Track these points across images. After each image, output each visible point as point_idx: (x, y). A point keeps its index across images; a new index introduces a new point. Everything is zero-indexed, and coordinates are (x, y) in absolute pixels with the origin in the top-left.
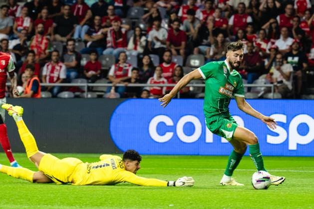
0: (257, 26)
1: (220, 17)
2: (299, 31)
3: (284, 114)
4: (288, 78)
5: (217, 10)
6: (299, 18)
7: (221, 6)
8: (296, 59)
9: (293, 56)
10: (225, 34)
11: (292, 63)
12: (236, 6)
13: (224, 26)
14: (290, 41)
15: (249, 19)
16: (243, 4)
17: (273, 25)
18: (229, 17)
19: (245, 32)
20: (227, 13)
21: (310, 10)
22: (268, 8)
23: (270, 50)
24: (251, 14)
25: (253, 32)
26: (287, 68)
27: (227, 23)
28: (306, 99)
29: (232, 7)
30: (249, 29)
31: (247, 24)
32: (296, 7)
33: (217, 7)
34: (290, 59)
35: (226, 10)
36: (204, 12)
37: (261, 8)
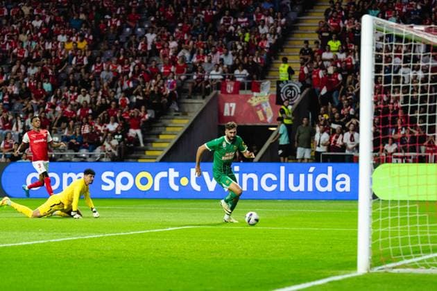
0: (95, 116)
1: (71, 110)
2: (121, 118)
3: (113, 171)
4: (115, 149)
5: (70, 106)
6: (122, 110)
7: (72, 102)
8: (120, 137)
9: (118, 135)
10: (75, 120)
11: (117, 139)
12: (81, 102)
13: (74, 115)
14: (116, 125)
15: (90, 111)
16: (86, 101)
17: (106, 115)
18: (77, 109)
19: (87, 119)
20: (76, 108)
21: (128, 105)
22: (102, 104)
23: (104, 130)
24: (91, 108)
25: (93, 119)
26: (115, 142)
27: (76, 114)
28: (127, 162)
29: (79, 103)
30: (90, 117)
31: (89, 114)
32: (120, 103)
33: (69, 103)
34: (116, 137)
35: (75, 105)
36: (61, 107)
37: (97, 104)
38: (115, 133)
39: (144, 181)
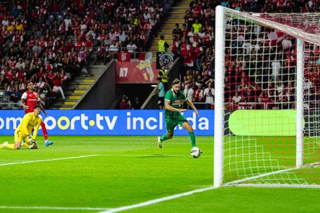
0: (28, 77)
1: (12, 73)
2: (48, 79)
4: (43, 100)
5: (11, 70)
6: (48, 73)
7: (13, 68)
8: (47, 91)
9: (45, 90)
10: (14, 80)
11: (44, 93)
12: (19, 68)
13: (14, 77)
14: (43, 84)
15: (25, 74)
16: (22, 67)
17: (36, 77)
18: (16, 73)
19: (23, 80)
20: (15, 71)
21: (52, 69)
22: (33, 69)
23: (35, 88)
24: (26, 72)
25: (27, 79)
26: (43, 96)
27: (15, 75)
28: (51, 109)
29: (17, 69)
30: (25, 78)
31: (24, 76)
32: (46, 68)
33: (11, 69)
34: (44, 91)
35: (15, 70)
36: (5, 71)
37: (30, 69)
38: (43, 89)
39: (64, 123)
